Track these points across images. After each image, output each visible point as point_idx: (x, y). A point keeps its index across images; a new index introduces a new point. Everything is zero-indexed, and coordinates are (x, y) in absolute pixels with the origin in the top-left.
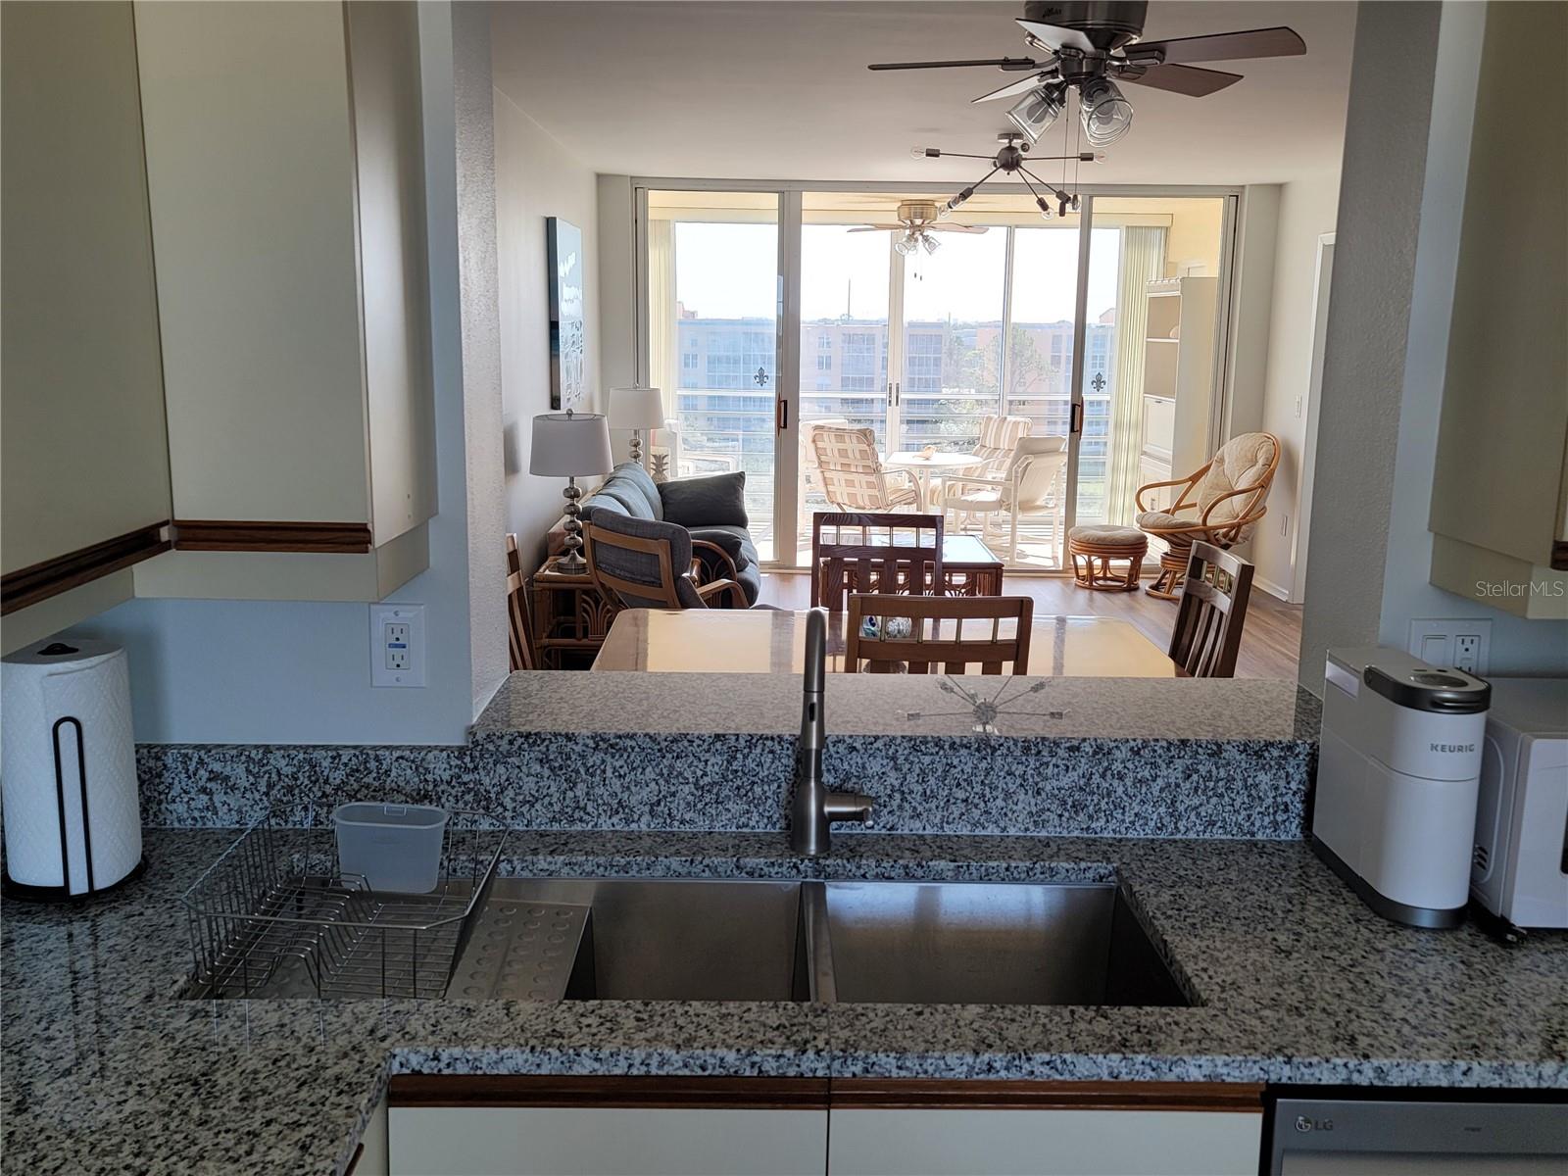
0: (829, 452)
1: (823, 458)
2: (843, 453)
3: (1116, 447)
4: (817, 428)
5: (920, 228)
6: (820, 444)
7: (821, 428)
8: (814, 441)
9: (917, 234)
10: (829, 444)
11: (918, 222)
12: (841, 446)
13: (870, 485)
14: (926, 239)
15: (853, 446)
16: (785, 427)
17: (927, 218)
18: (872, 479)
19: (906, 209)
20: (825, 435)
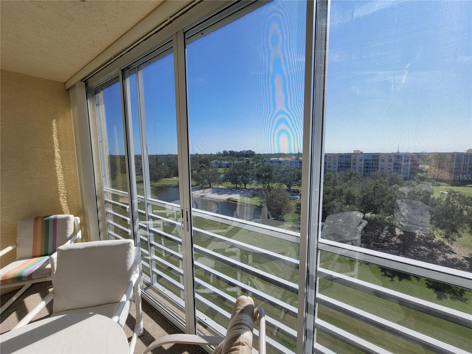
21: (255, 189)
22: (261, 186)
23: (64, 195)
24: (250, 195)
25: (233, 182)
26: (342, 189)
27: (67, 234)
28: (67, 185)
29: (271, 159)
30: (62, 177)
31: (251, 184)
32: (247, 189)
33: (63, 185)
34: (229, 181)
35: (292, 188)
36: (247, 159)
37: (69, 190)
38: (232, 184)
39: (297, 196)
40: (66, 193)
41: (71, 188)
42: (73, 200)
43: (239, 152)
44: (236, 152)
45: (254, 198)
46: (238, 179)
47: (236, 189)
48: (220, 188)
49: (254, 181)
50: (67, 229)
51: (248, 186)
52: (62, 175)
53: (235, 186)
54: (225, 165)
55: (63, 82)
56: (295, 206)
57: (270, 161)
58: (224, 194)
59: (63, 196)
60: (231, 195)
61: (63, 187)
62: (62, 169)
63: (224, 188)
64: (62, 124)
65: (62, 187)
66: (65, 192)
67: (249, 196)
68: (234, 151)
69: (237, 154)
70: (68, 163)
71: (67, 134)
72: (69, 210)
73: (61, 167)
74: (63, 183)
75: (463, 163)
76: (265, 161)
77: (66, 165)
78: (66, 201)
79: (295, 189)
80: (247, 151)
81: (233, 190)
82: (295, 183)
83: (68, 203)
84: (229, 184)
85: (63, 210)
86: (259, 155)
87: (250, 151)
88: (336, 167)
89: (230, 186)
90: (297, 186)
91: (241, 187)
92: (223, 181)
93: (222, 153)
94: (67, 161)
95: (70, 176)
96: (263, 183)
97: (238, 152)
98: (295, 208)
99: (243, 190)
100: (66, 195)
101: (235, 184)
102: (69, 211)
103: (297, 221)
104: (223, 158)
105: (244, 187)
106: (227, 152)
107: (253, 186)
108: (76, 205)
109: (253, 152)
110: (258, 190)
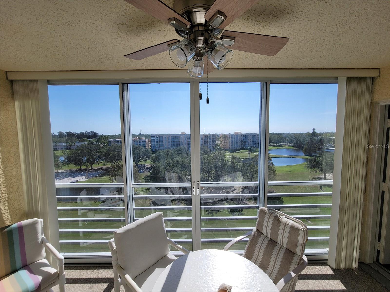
21: (103, 168)
22: (109, 165)
23: (5, 200)
24: (98, 174)
25: (76, 164)
26: (178, 160)
27: (38, 239)
28: (8, 188)
29: (116, 139)
30: (3, 179)
31: (99, 164)
32: (94, 170)
33: (4, 189)
34: (70, 163)
35: (139, 164)
36: (89, 140)
37: (10, 193)
38: (75, 166)
39: (144, 170)
40: (7, 198)
41: (13, 191)
42: (15, 204)
43: (80, 133)
44: (75, 133)
45: (103, 177)
46: (82, 161)
47: (82, 171)
48: (59, 172)
49: (102, 161)
50: (38, 234)
51: (95, 167)
52: (3, 177)
53: (79, 168)
54: (63, 148)
55: (4, 71)
56: (144, 178)
57: (115, 141)
58: (66, 178)
59: (4, 202)
60: (75, 178)
61: (4, 190)
62: (3, 170)
63: (65, 171)
64: (3, 118)
65: (3, 192)
66: (7, 196)
67: (97, 176)
68: (72, 132)
69: (76, 135)
70: (9, 162)
71: (8, 128)
72: (10, 217)
73: (2, 168)
74: (4, 187)
75: (234, 139)
76: (110, 141)
77: (7, 164)
78: (7, 206)
79: (141, 165)
80: (89, 132)
81: (77, 173)
82: (141, 159)
83: (9, 209)
84: (73, 167)
85: (4, 218)
86: (102, 136)
87: (92, 132)
88: (170, 145)
89: (72, 169)
90: (143, 162)
91: (87, 168)
92: (63, 165)
93: (57, 134)
94: (8, 160)
95: (11, 177)
96: (112, 162)
97: (78, 133)
98: (144, 180)
99: (90, 171)
100: (7, 200)
101: (80, 166)
102: (10, 219)
103: (147, 191)
104: (59, 139)
105: (90, 168)
106: (64, 133)
107: (100, 166)
108: (18, 209)
109: (96, 133)
110: (107, 169)
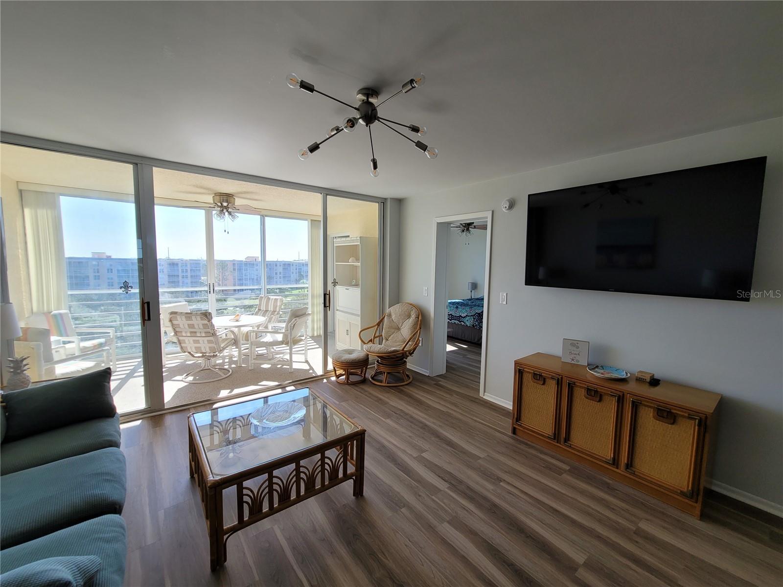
0: (181, 326)
1: (177, 329)
2: (191, 326)
3: (313, 305)
4: (172, 313)
5: (227, 208)
6: (175, 322)
7: (175, 313)
8: (171, 321)
9: (225, 211)
10: (181, 322)
11: (225, 204)
12: (190, 322)
13: (209, 342)
14: (230, 213)
15: (198, 322)
16: (149, 319)
17: (230, 203)
18: (211, 338)
19: (218, 197)
20: (178, 317)
